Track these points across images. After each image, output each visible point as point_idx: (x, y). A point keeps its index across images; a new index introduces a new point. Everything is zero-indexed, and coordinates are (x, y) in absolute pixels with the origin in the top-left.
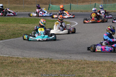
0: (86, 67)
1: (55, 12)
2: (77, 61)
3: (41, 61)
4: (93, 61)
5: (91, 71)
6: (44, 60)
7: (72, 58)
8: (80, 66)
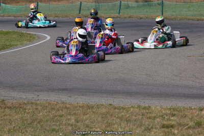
0: (65, 115)
1: (9, 16)
2: (49, 104)
4: (77, 103)
5: (73, 121)
7: (40, 99)
8: (54, 112)
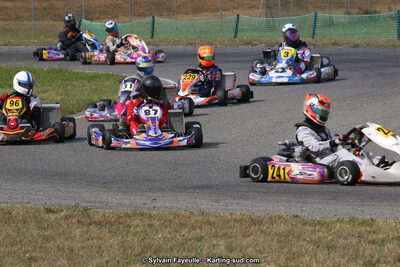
0: (206, 237)
2: (176, 215)
3: (53, 217)
4: (231, 214)
6: (63, 213)
7: (158, 205)
8: (184, 232)
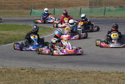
0: (71, 78)
1: (37, 17)
2: (62, 71)
3: (23, 71)
4: (79, 70)
6: (26, 70)
7: (56, 68)
